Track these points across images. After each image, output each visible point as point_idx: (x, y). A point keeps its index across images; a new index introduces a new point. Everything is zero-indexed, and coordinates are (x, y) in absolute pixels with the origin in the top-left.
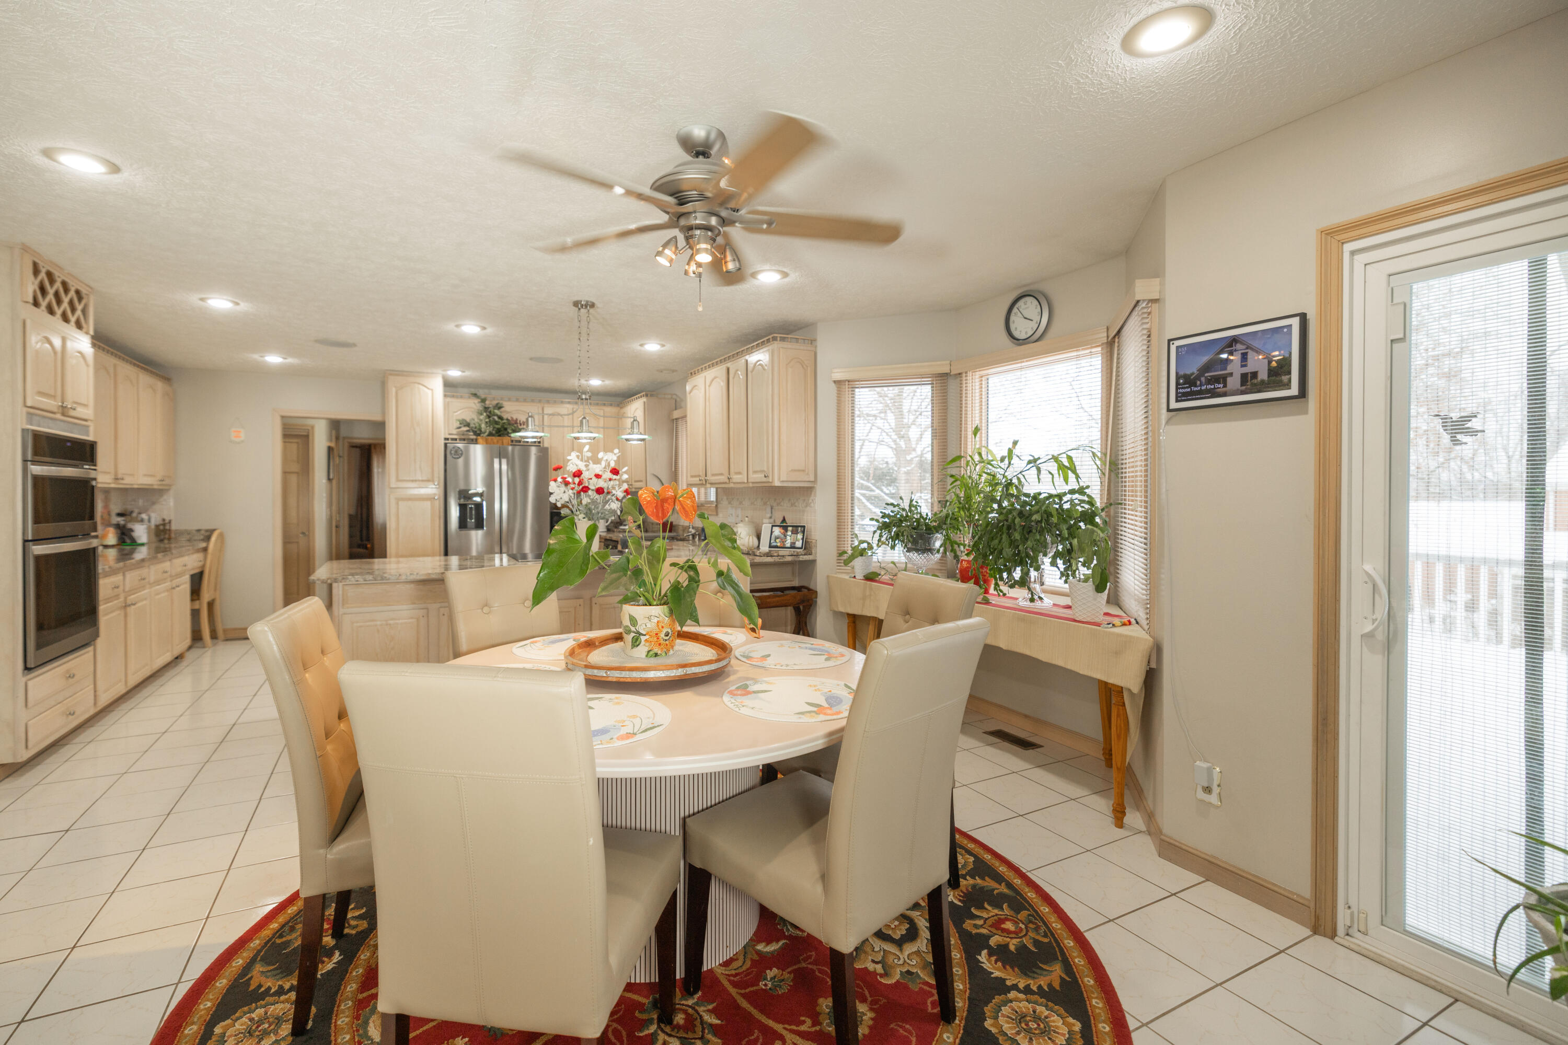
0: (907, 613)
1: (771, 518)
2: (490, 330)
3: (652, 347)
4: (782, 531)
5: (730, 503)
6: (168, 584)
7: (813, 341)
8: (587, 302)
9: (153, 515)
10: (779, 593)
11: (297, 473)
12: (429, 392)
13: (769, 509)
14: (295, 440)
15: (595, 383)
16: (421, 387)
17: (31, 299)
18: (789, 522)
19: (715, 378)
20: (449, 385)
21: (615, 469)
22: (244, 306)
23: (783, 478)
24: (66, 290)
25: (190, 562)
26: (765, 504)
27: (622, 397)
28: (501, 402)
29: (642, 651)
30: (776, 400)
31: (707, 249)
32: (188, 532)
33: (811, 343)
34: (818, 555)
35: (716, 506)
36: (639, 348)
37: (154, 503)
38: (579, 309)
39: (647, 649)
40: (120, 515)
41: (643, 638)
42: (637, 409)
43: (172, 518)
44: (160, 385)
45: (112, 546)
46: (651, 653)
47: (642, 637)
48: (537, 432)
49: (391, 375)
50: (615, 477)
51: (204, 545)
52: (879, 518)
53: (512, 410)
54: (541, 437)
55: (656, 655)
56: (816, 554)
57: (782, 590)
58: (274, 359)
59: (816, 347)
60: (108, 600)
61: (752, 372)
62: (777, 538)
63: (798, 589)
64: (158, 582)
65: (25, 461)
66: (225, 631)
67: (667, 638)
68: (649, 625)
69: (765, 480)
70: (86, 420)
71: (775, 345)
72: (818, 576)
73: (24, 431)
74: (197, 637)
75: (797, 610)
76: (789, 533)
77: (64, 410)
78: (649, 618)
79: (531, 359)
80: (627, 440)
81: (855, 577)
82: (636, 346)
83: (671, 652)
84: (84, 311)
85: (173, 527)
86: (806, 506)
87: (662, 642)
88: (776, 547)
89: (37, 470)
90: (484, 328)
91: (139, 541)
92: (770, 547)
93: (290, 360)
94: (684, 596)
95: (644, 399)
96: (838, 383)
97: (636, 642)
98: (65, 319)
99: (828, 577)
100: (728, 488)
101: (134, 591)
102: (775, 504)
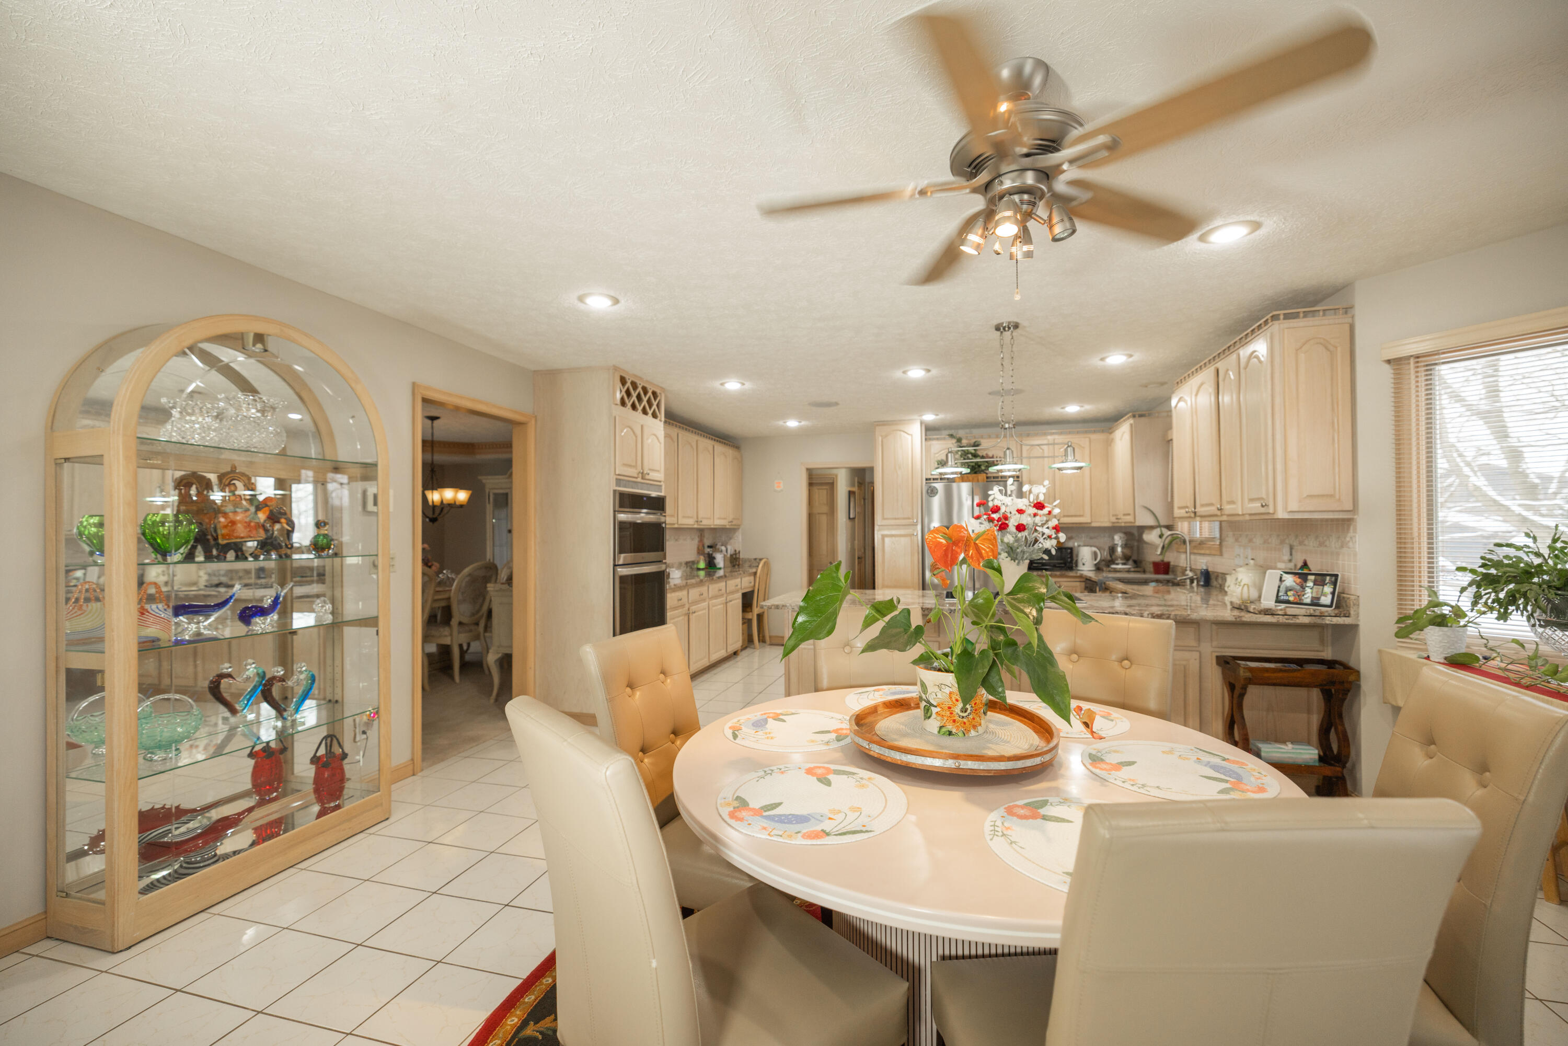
0: (1431, 741)
1: (1290, 561)
2: (935, 372)
3: (1116, 359)
4: (1298, 580)
5: (1237, 540)
6: (723, 599)
7: (1348, 310)
8: (1009, 323)
9: (729, 547)
10: (1294, 666)
11: (826, 514)
12: (909, 437)
13: (1286, 550)
14: (824, 487)
15: (1072, 409)
16: (902, 433)
17: (618, 401)
18: (1315, 567)
19: (1202, 384)
20: (930, 430)
21: (1039, 503)
22: (748, 385)
23: (1294, 506)
24: (646, 392)
25: (744, 582)
26: (1282, 542)
27: (1108, 422)
28: (979, 440)
29: (933, 725)
30: (1278, 400)
31: (1009, 217)
32: (749, 560)
33: (1346, 313)
34: (1361, 617)
35: (1221, 544)
36: (1101, 363)
37: (731, 539)
38: (1002, 332)
39: (938, 724)
40: (709, 547)
41: (934, 710)
42: (1124, 433)
43: (740, 549)
44: (730, 452)
45: (702, 569)
46: (944, 730)
47: (932, 708)
48: (1016, 464)
49: (878, 425)
50: (1040, 512)
51: (754, 570)
52: (1475, 567)
53: (988, 446)
54: (1020, 470)
55: (950, 733)
56: (1358, 615)
57: (1301, 662)
58: (792, 424)
59: (1353, 317)
60: (676, 608)
61: (1245, 368)
62: (1288, 590)
63: (1331, 664)
64: (716, 597)
65: (615, 511)
66: (770, 637)
67: (965, 715)
68: (939, 695)
69: (1263, 510)
70: (660, 482)
71: (1276, 327)
72: (1362, 646)
73: (615, 491)
74: (748, 642)
75: (1328, 695)
76: (1310, 584)
77: (643, 475)
78: (940, 687)
79: (990, 394)
80: (1059, 469)
81: (1428, 658)
82: (1095, 362)
83: (973, 733)
84: (658, 406)
85: (741, 556)
86: (1342, 547)
87: (957, 718)
88: (1288, 602)
89: (622, 517)
90: (928, 371)
91: (718, 566)
92: (1278, 601)
93: (803, 423)
94: (977, 665)
95: (1131, 421)
96: (1396, 363)
97: (927, 713)
98: (645, 412)
99: (1380, 651)
100: (1235, 522)
101: (696, 602)
102: (1295, 543)
